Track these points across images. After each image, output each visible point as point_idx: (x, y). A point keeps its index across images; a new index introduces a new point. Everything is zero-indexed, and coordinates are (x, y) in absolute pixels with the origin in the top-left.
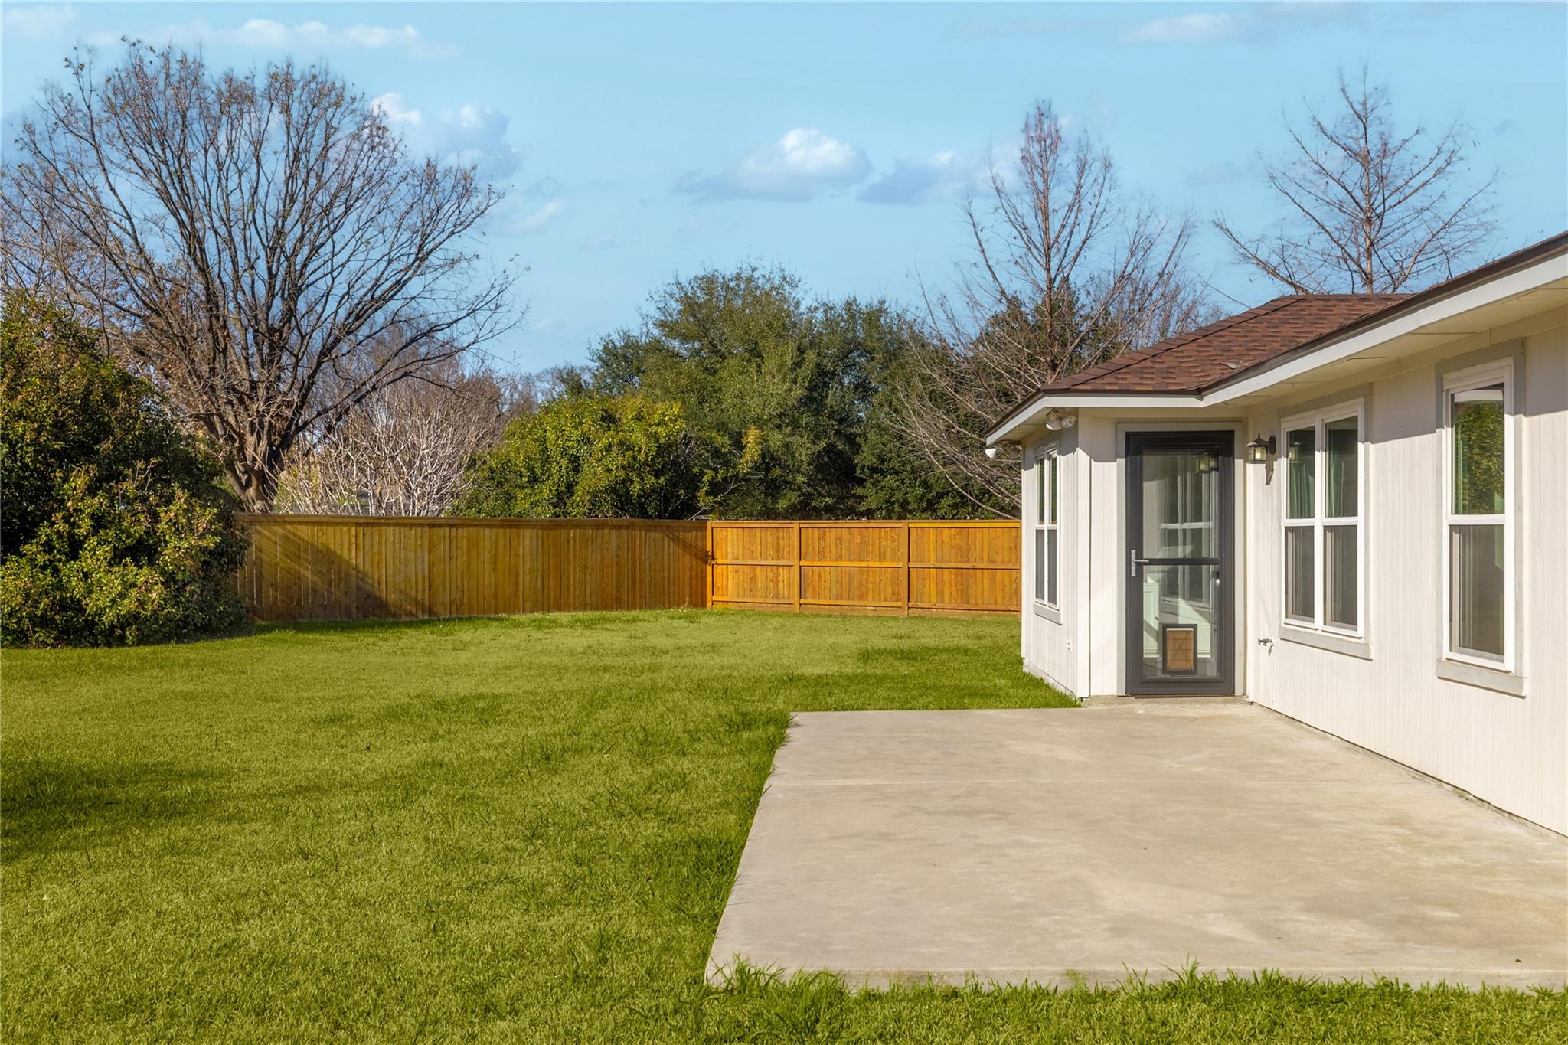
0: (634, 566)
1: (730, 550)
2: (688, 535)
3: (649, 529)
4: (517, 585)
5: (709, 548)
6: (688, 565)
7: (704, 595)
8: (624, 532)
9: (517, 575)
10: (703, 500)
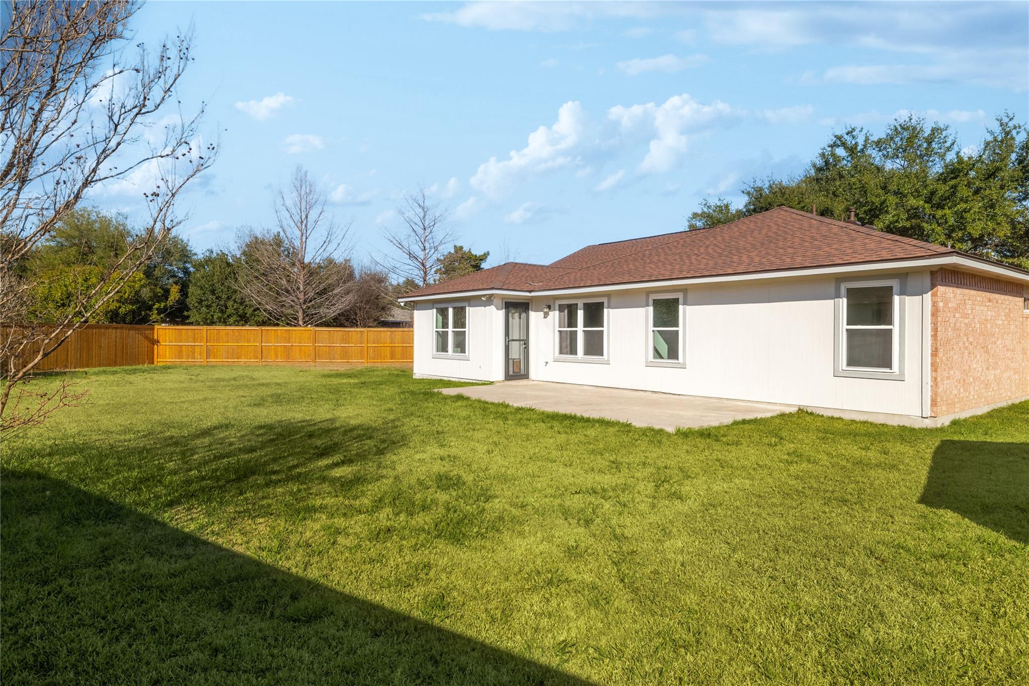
0: (123, 346)
1: (167, 339)
2: (146, 332)
3: (130, 329)
4: (67, 356)
5: (156, 337)
6: (146, 345)
7: (153, 359)
8: (118, 330)
9: (68, 351)
10: (154, 316)
